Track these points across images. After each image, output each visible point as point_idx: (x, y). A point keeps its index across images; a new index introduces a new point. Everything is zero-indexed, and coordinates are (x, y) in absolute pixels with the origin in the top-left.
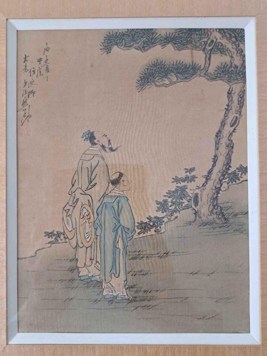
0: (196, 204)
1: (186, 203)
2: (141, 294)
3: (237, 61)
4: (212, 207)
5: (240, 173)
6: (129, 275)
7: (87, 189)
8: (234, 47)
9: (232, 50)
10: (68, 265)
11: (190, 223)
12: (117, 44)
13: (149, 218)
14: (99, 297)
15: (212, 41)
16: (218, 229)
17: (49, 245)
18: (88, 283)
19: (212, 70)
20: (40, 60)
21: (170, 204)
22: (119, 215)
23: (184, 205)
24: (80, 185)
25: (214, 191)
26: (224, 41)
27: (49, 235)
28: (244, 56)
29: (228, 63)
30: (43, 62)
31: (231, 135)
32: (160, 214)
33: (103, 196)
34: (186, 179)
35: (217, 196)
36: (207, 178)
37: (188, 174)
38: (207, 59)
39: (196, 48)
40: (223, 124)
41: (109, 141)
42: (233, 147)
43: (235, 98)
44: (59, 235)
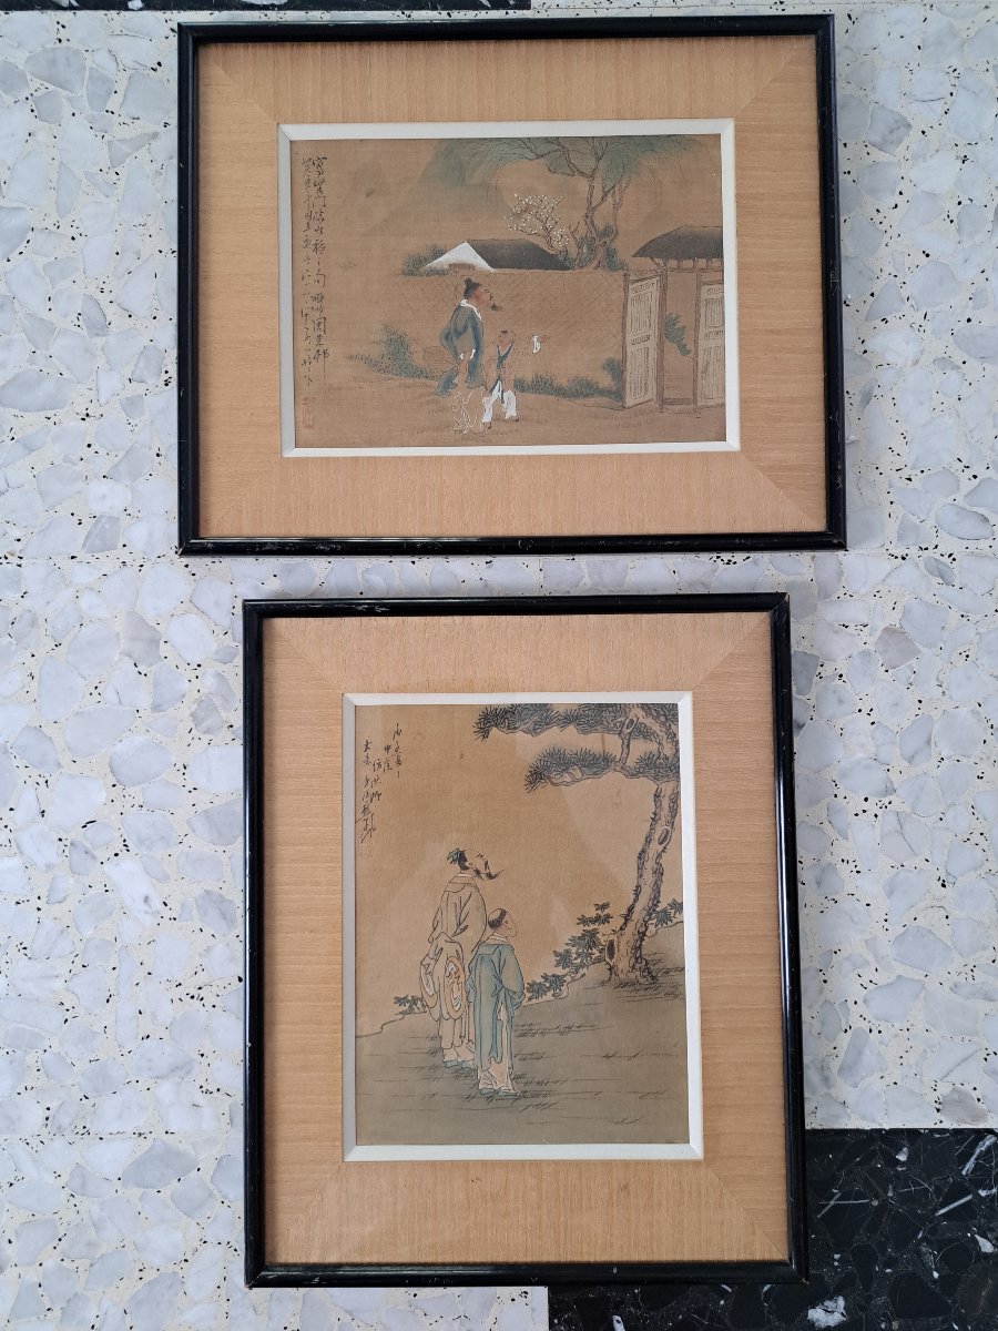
0: (611, 955)
1: (597, 954)
2: (533, 1087)
3: (668, 750)
4: (633, 959)
5: (673, 911)
6: (516, 1060)
7: (455, 934)
8: (664, 730)
9: (660, 734)
10: (428, 1045)
11: (603, 983)
12: (496, 725)
13: (545, 977)
14: (473, 1092)
15: (632, 721)
16: (642, 992)
17: (401, 1016)
18: (457, 1071)
19: (631, 762)
20: (388, 748)
21: (574, 956)
22: (501, 972)
23: (593, 957)
24: (444, 928)
25: (637, 937)
26: (649, 722)
27: (400, 1001)
28: (677, 743)
29: (655, 752)
30: (392, 750)
31: (659, 856)
32: (560, 971)
33: (479, 944)
34: (597, 919)
35: (641, 945)
36: (627, 918)
37: (599, 912)
38: (625, 747)
39: (609, 730)
40: (648, 840)
41: (486, 864)
42: (662, 874)
43: (665, 803)
44: (414, 1001)
